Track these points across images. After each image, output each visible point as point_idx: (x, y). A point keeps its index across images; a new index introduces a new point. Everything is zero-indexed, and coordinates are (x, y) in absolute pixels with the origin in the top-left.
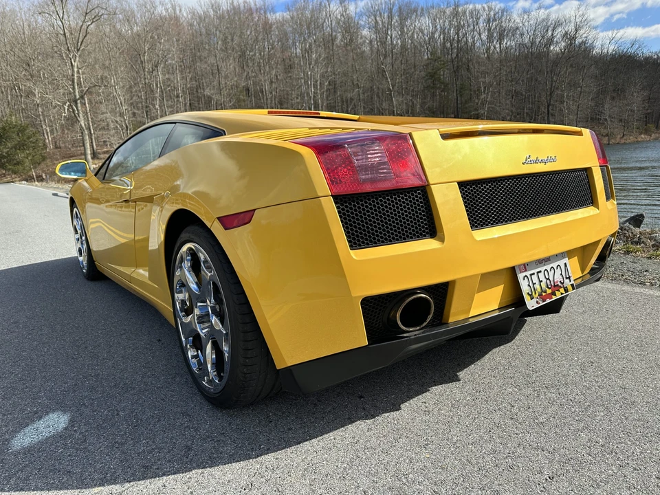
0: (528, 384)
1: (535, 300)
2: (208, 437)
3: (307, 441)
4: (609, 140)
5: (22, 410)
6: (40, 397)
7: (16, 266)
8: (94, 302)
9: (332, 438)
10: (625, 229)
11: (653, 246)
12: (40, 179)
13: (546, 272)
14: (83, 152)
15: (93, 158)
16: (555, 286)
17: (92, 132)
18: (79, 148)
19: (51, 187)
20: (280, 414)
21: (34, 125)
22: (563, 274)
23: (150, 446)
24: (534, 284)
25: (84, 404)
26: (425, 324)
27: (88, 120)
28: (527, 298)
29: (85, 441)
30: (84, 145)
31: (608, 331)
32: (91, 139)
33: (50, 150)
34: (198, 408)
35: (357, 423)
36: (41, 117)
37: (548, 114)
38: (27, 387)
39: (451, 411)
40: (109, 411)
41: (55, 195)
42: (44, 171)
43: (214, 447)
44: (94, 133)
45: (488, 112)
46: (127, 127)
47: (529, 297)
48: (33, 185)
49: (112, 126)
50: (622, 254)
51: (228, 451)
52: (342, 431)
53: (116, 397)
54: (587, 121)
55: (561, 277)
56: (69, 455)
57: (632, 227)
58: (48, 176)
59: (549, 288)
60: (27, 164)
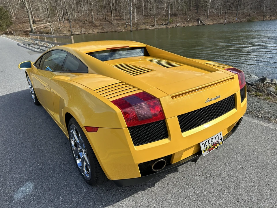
0: (203, 174)
1: (206, 152)
2: (85, 197)
3: (120, 201)
4: (264, 19)
5: (16, 180)
6: (22, 174)
7: (6, 94)
8: (39, 119)
9: (129, 200)
10: (257, 84)
11: (267, 93)
12: (11, 34)
13: (212, 139)
14: (29, 20)
15: (33, 24)
16: (215, 144)
17: (32, 11)
18: (27, 18)
19: (16, 39)
20: (110, 186)
21: (6, 7)
22: (219, 138)
23: (64, 201)
24: (206, 146)
25: (39, 178)
26: (163, 168)
27: (30, 6)
28: (203, 152)
29: (40, 198)
30: (29, 17)
31: (238, 146)
32: (32, 15)
33: (14, 19)
34: (80, 182)
35: (138, 193)
36: (8, 3)
37: (238, 5)
38: (17, 168)
39: (173, 188)
40: (48, 183)
41: (18, 44)
42: (12, 30)
43: (86, 203)
44: (33, 12)
45: (211, 3)
46: (47, 9)
47: (204, 151)
48: (8, 37)
49: (41, 8)
50: (254, 97)
51: (92, 205)
52: (133, 197)
53: (50, 175)
54: (255, 9)
55: (218, 140)
56: (35, 205)
57: (260, 83)
58: (14, 32)
59: (212, 145)
60: (4, 26)
